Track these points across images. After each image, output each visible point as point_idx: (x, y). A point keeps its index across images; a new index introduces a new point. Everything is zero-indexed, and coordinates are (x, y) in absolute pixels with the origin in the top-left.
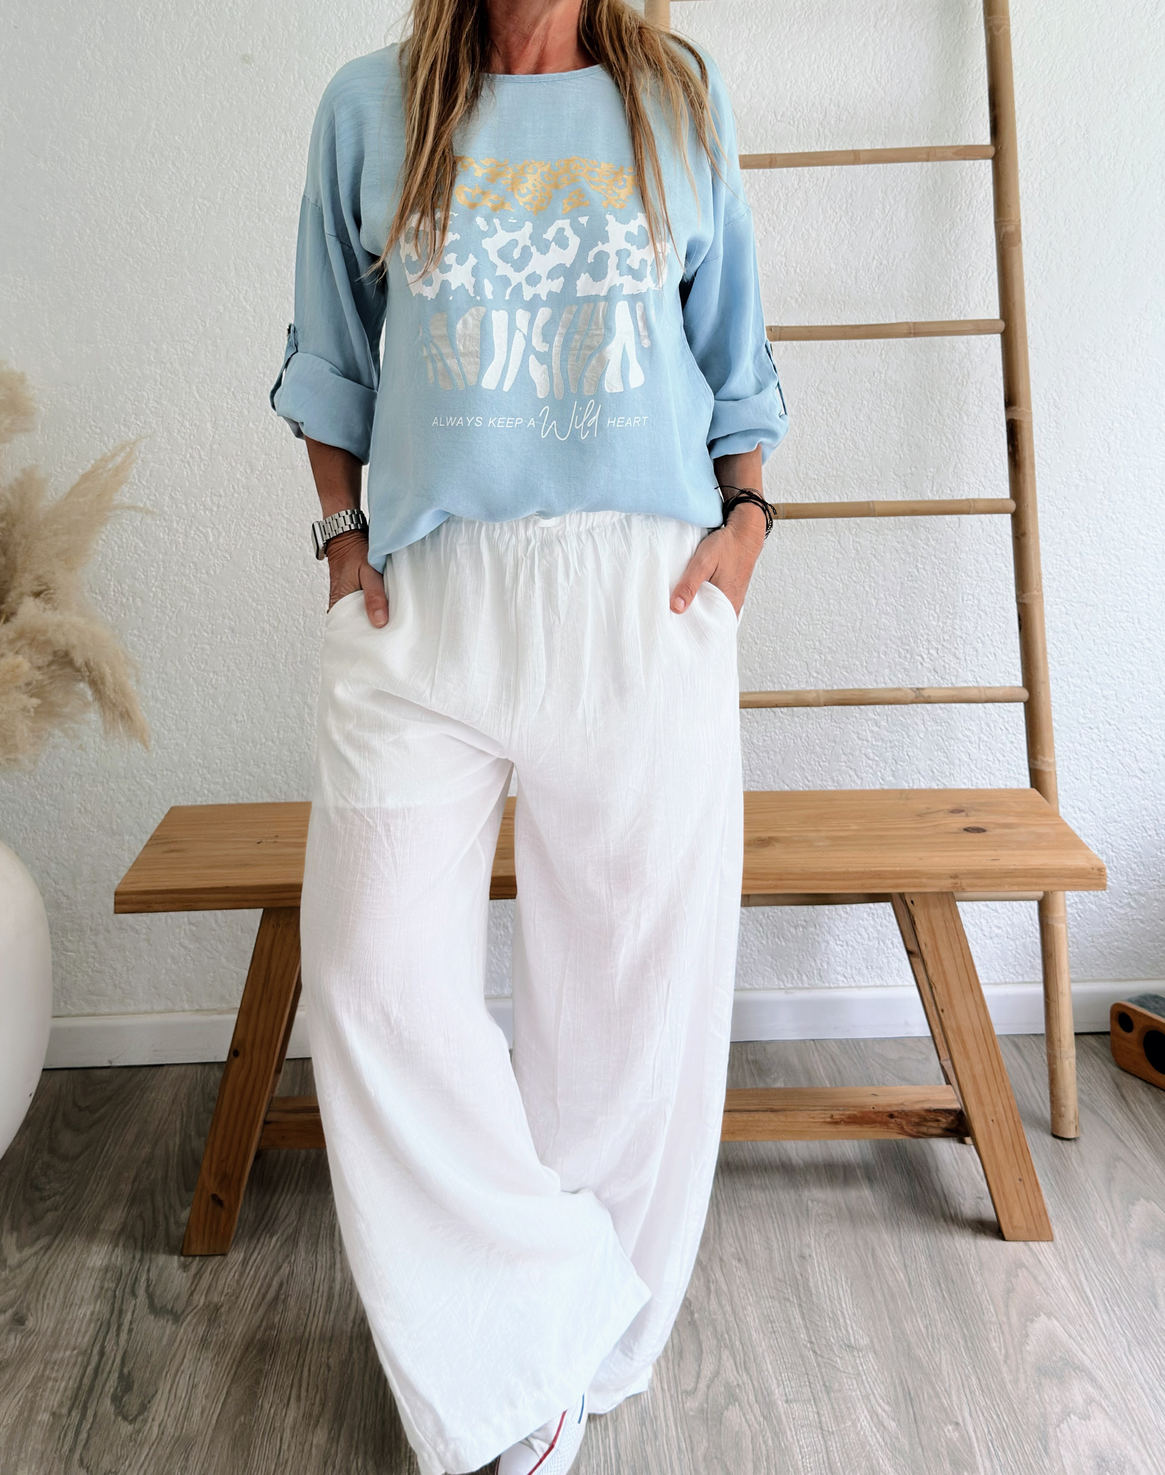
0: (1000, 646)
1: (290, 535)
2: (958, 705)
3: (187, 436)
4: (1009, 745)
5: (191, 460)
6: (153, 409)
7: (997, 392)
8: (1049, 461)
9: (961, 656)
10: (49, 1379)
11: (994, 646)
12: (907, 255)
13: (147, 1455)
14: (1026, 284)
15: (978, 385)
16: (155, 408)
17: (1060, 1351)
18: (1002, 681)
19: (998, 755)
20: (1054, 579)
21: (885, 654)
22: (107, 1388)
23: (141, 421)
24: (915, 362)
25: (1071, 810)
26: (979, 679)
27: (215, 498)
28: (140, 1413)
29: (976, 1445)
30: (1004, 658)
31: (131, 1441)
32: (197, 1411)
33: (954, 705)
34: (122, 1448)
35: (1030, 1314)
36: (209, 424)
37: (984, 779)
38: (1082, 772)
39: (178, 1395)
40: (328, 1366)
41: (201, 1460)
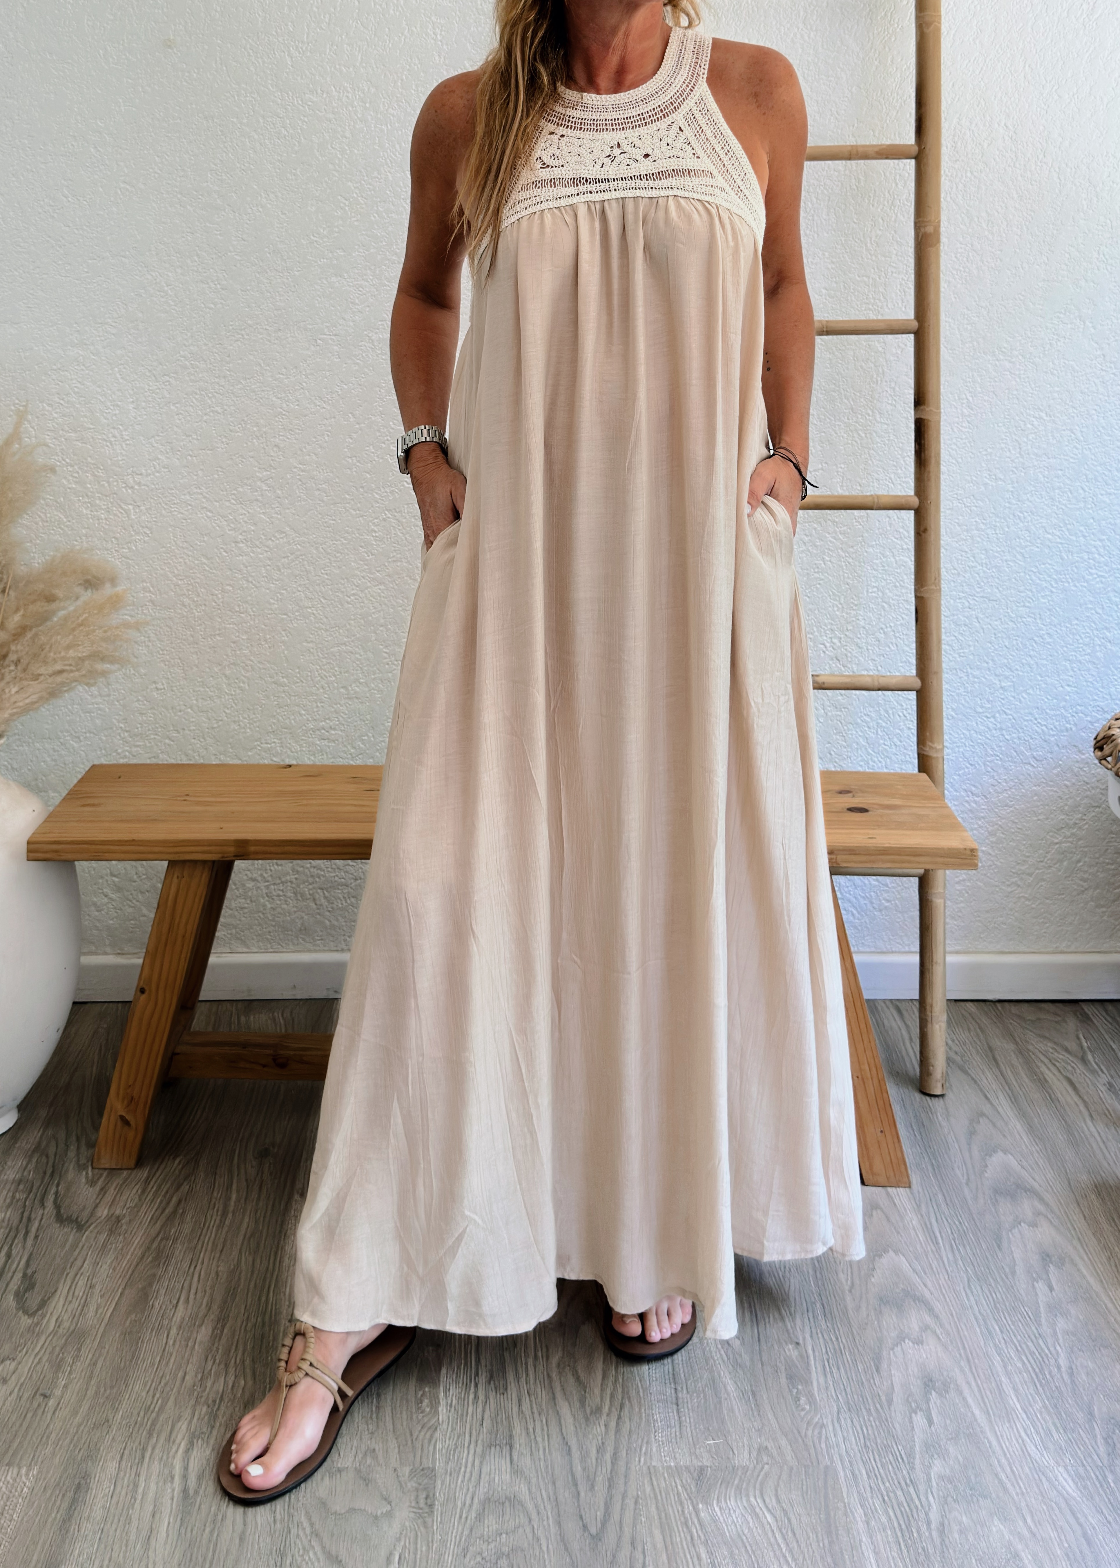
2: (858, 692)
9: (862, 645)
13: (43, 1345)
17: (903, 1284)
18: (902, 670)
22: (13, 1287)
26: (880, 668)
29: (813, 1362)
33: (854, 692)
34: (21, 1336)
35: (879, 1250)
37: (880, 762)
39: (76, 1294)
40: (217, 1274)
41: (93, 1351)
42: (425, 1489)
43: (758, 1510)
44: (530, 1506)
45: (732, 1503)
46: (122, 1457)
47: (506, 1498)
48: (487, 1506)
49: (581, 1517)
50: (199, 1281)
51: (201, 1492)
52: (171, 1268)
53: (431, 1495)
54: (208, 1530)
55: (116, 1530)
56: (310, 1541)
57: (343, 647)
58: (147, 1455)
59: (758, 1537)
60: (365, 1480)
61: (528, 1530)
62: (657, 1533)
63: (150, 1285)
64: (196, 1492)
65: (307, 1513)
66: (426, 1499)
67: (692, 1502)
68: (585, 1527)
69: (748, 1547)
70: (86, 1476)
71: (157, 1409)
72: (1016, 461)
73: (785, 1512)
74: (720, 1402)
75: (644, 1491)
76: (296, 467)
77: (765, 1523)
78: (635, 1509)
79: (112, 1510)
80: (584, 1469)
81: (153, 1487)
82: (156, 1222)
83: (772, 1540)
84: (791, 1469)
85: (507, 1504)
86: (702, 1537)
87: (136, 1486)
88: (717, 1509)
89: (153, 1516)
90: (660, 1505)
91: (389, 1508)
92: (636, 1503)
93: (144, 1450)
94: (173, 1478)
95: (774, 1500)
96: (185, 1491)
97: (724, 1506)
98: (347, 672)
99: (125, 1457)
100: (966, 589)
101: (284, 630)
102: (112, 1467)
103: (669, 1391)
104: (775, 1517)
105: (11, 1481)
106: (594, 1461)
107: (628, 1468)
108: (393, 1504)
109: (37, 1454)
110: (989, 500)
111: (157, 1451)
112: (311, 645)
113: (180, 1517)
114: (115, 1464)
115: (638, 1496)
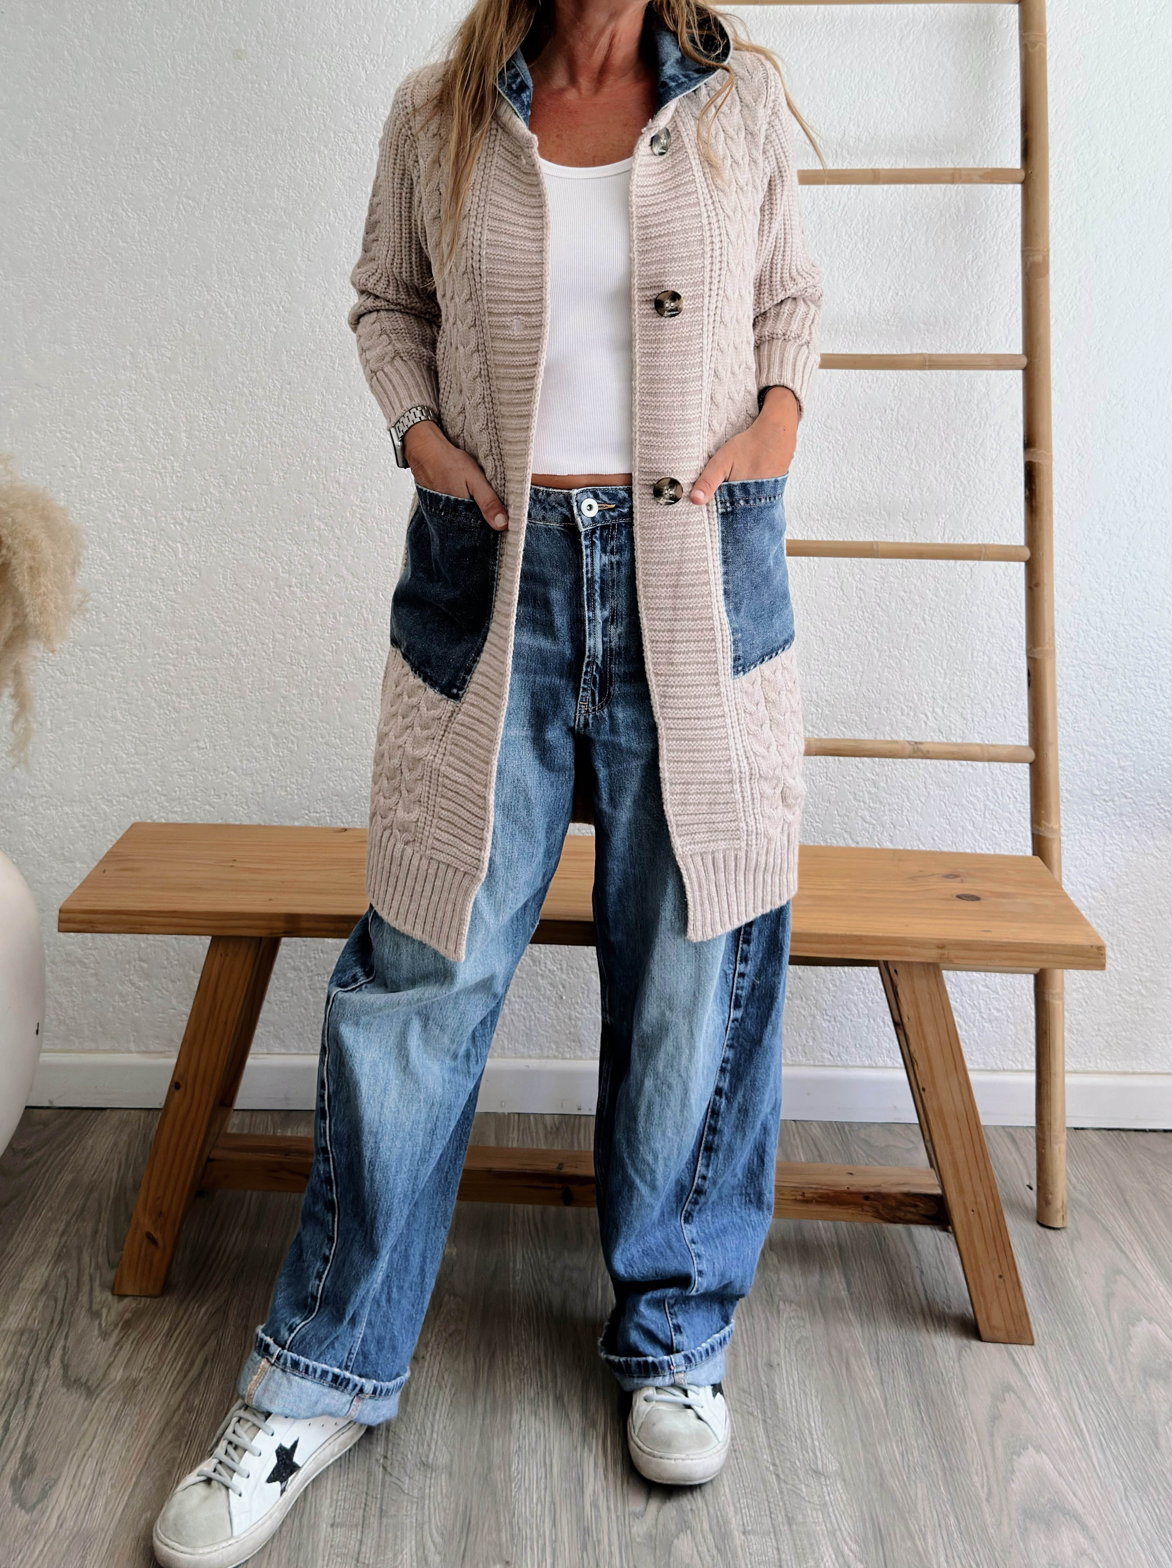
0: (1011, 707)
1: (262, 554)
3: (160, 446)
4: (1016, 814)
5: (163, 472)
6: (127, 416)
7: (1016, 435)
8: (1070, 512)
9: (969, 716)
11: (1004, 708)
12: (925, 287)
13: (42, 1551)
14: (1052, 323)
15: (997, 428)
16: (129, 415)
17: (1050, 1492)
19: (1005, 825)
20: (1071, 639)
21: (887, 711)
23: (113, 428)
24: (930, 400)
25: (1081, 888)
27: (186, 512)
28: (39, 1501)
30: (1015, 720)
31: (26, 1533)
32: (101, 1503)
34: (16, 1540)
35: (1017, 1447)
36: (184, 435)
38: (1094, 848)
39: (83, 1482)
82: (179, 1389)
101: (339, 685)
112: (366, 701)
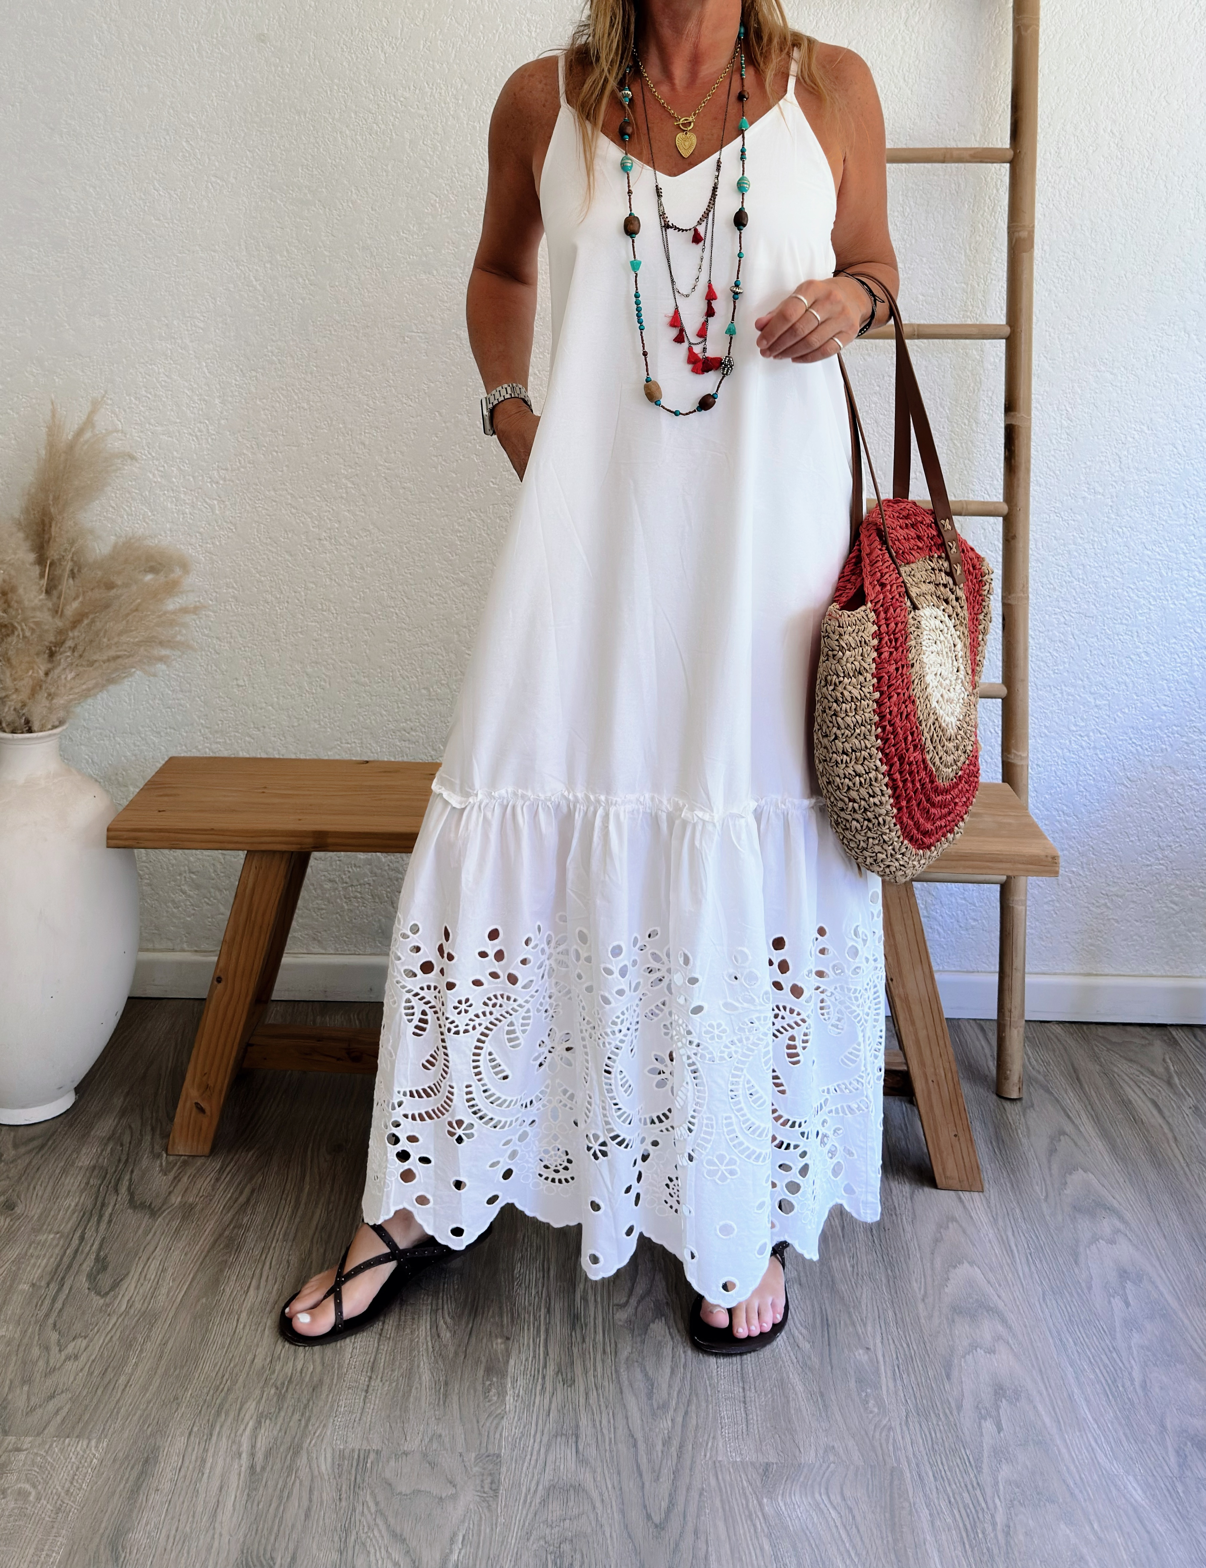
1: (293, 510)
3: (196, 411)
5: (199, 434)
6: (163, 383)
10: (32, 1256)
13: (115, 1324)
16: (165, 382)
17: (977, 1295)
18: (993, 684)
22: (84, 1266)
23: (150, 393)
27: (222, 472)
28: (112, 1289)
29: (883, 1368)
31: (101, 1312)
32: (164, 1291)
34: (93, 1316)
35: (953, 1262)
36: (217, 401)
39: (148, 1276)
40: (288, 1262)
41: (163, 1332)
42: (491, 1474)
43: (822, 1506)
44: (595, 1495)
45: (797, 1498)
46: (190, 1434)
47: (571, 1486)
48: (551, 1494)
49: (645, 1507)
50: (270, 1268)
51: (268, 1469)
52: (242, 1255)
53: (496, 1481)
54: (274, 1505)
55: (183, 1503)
56: (375, 1520)
57: (426, 648)
58: (215, 1433)
59: (822, 1533)
60: (430, 1464)
61: (592, 1516)
62: (721, 1525)
63: (222, 1271)
64: (263, 1468)
65: (372, 1493)
66: (491, 1483)
67: (757, 1497)
68: (649, 1517)
69: (812, 1541)
70: (155, 1449)
71: (226, 1389)
72: (1116, 474)
73: (851, 1510)
74: (788, 1402)
75: (709, 1484)
76: (381, 465)
77: (830, 1519)
78: (699, 1502)
79: (179, 1484)
80: (649, 1461)
81: (220, 1463)
82: (228, 1212)
83: (836, 1535)
84: (857, 1468)
85: (572, 1492)
86: (766, 1530)
87: (204, 1461)
88: (782, 1504)
89: (221, 1491)
90: (724, 1497)
91: (454, 1491)
92: (701, 1494)
93: (213, 1427)
94: (240, 1455)
95: (839, 1497)
96: (252, 1467)
97: (788, 1501)
98: (430, 673)
99: (193, 1435)
100: (1062, 604)
101: (367, 629)
102: (180, 1442)
103: (738, 1390)
104: (839, 1513)
105: (81, 1453)
106: (660, 1454)
107: (693, 1462)
108: (458, 1487)
109: (107, 1428)
110: (1088, 514)
111: (225, 1428)
112: (393, 644)
113: (247, 1491)
114: (184, 1439)
115: (703, 1489)
